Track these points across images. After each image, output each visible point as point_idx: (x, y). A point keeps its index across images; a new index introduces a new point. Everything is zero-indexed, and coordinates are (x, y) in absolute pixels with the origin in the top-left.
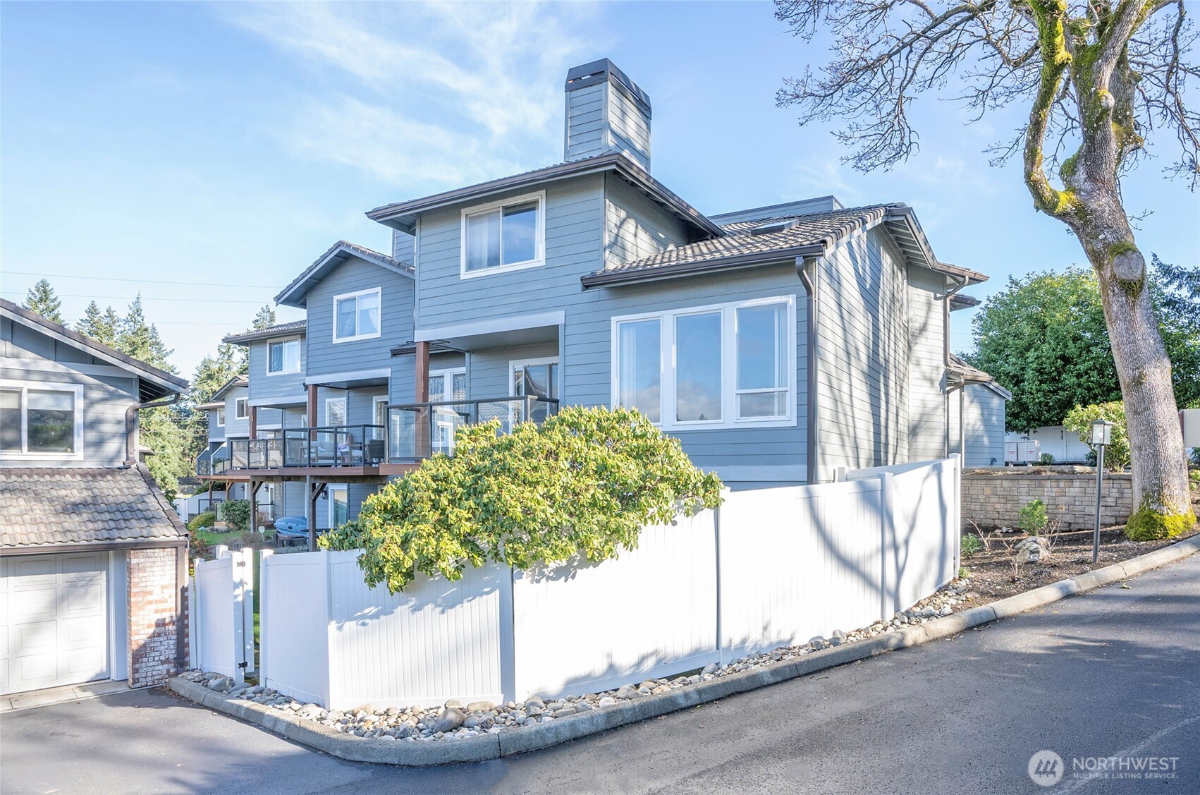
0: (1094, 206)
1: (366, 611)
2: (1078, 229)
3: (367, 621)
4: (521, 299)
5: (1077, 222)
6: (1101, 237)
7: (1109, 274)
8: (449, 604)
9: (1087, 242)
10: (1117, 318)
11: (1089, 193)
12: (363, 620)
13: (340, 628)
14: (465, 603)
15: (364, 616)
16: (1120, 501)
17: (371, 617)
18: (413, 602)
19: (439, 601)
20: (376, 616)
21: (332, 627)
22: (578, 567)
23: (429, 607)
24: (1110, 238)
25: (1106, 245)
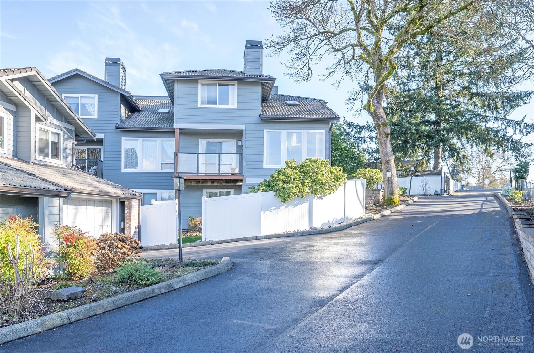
0: (378, 111)
1: (272, 208)
2: (374, 117)
3: (272, 211)
4: (229, 118)
5: (374, 114)
6: (380, 120)
7: (382, 131)
8: (296, 205)
9: (376, 121)
10: (383, 143)
11: (377, 107)
12: (271, 211)
13: (264, 213)
14: (300, 205)
15: (272, 210)
16: (376, 197)
17: (274, 210)
18: (286, 205)
19: (293, 205)
20: (275, 210)
21: (262, 213)
22: (323, 196)
23: (290, 207)
24: (383, 121)
25: (382, 123)
